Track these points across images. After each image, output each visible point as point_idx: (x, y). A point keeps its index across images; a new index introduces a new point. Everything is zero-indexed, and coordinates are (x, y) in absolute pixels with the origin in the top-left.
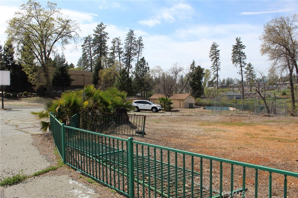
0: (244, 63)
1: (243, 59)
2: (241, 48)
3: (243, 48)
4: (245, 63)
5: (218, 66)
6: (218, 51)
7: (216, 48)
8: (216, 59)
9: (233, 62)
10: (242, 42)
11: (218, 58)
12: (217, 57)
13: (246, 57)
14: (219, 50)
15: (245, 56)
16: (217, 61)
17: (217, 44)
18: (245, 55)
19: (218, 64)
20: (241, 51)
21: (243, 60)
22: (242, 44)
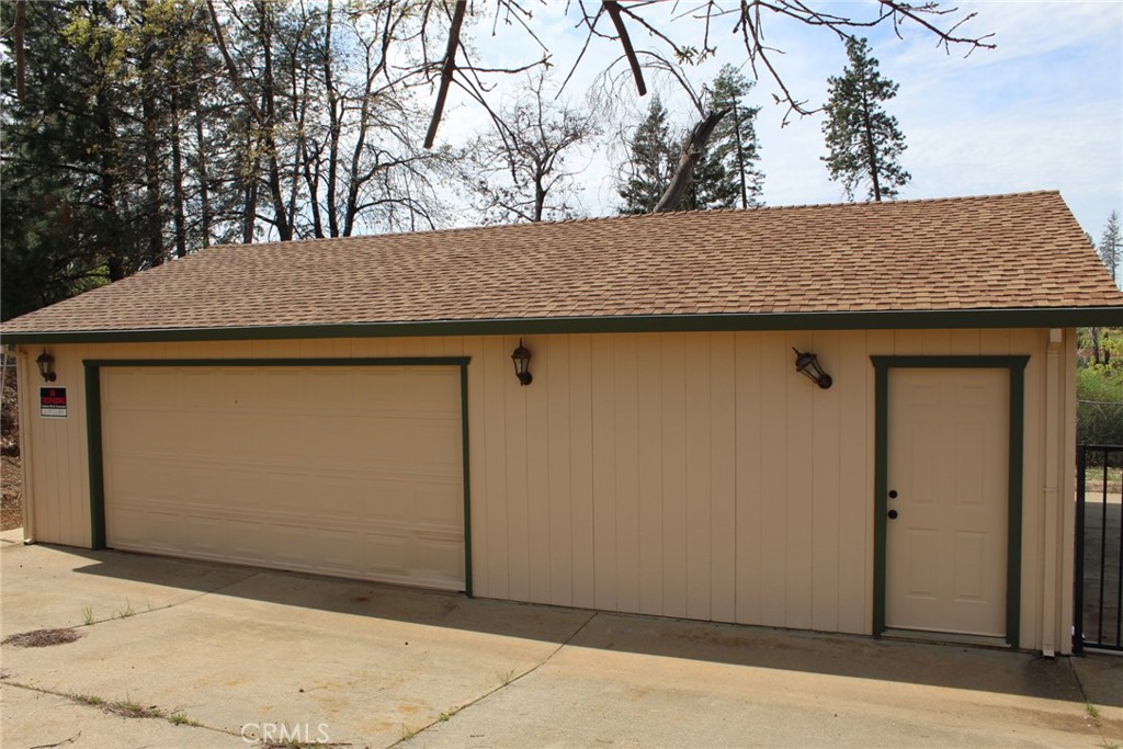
0: (892, 170)
1: (886, 152)
2: (875, 95)
3: (885, 96)
4: (902, 171)
5: (749, 193)
6: (751, 113)
7: (737, 98)
8: (741, 156)
9: (835, 171)
10: (877, 62)
11: (751, 147)
12: (746, 144)
13: (905, 142)
14: (754, 108)
15: (896, 136)
16: (747, 168)
17: (741, 78)
18: (898, 128)
19: (748, 183)
20: (876, 111)
21: (887, 159)
22: (877, 74)
